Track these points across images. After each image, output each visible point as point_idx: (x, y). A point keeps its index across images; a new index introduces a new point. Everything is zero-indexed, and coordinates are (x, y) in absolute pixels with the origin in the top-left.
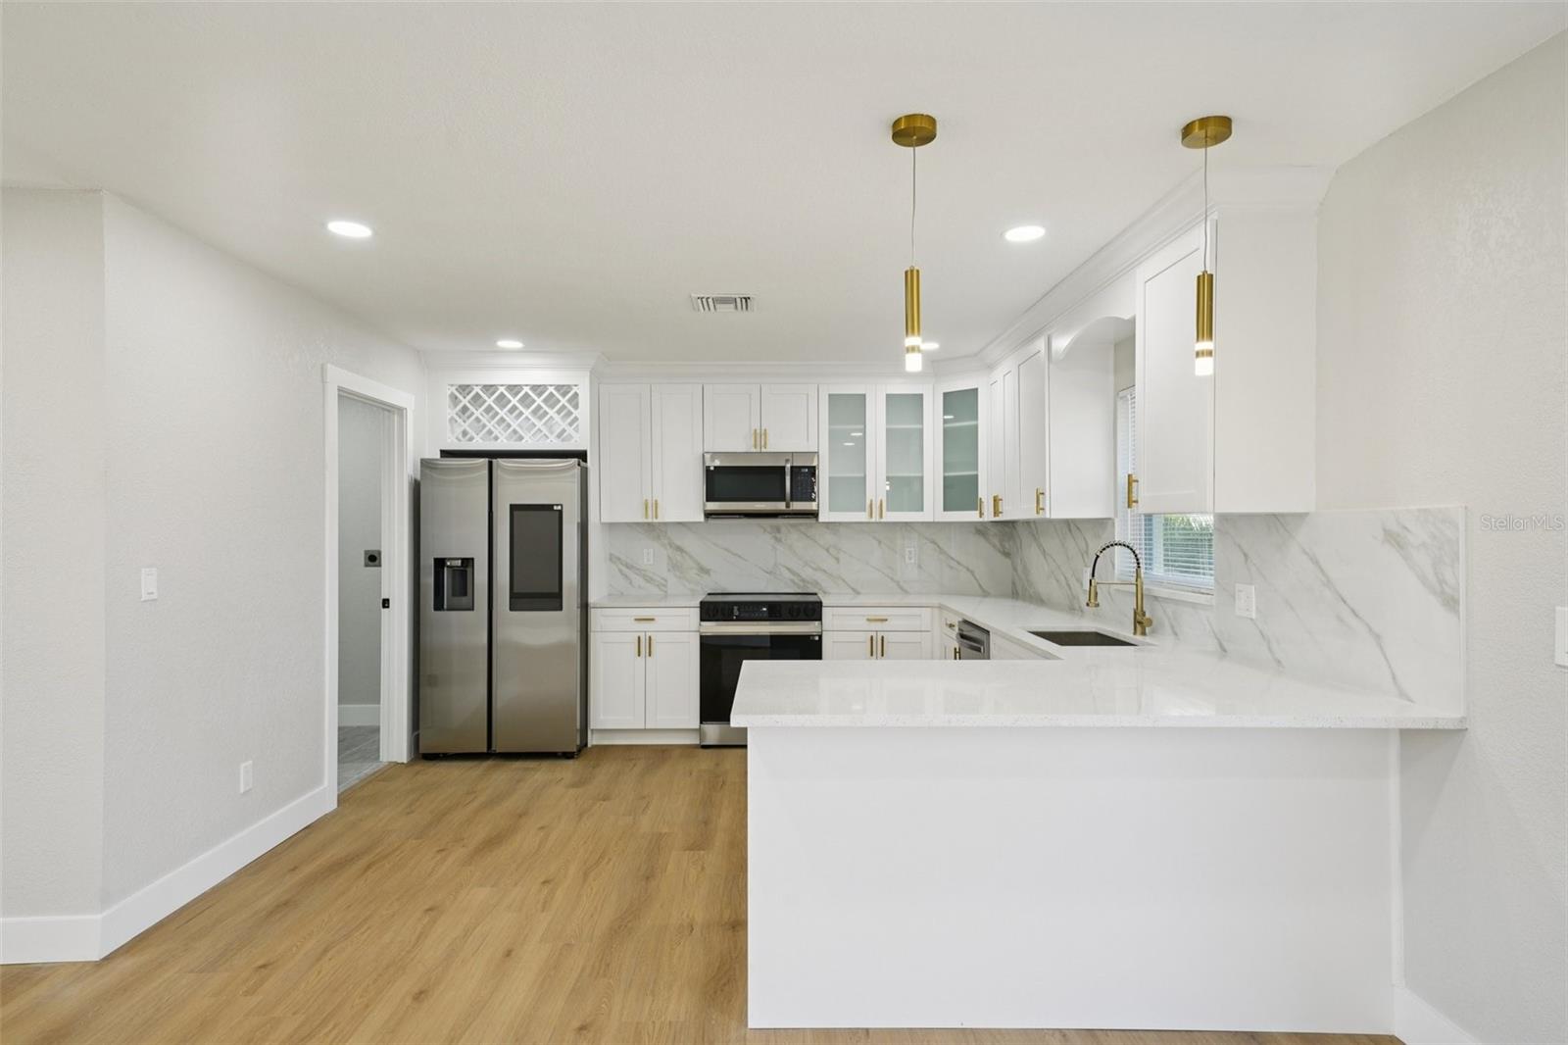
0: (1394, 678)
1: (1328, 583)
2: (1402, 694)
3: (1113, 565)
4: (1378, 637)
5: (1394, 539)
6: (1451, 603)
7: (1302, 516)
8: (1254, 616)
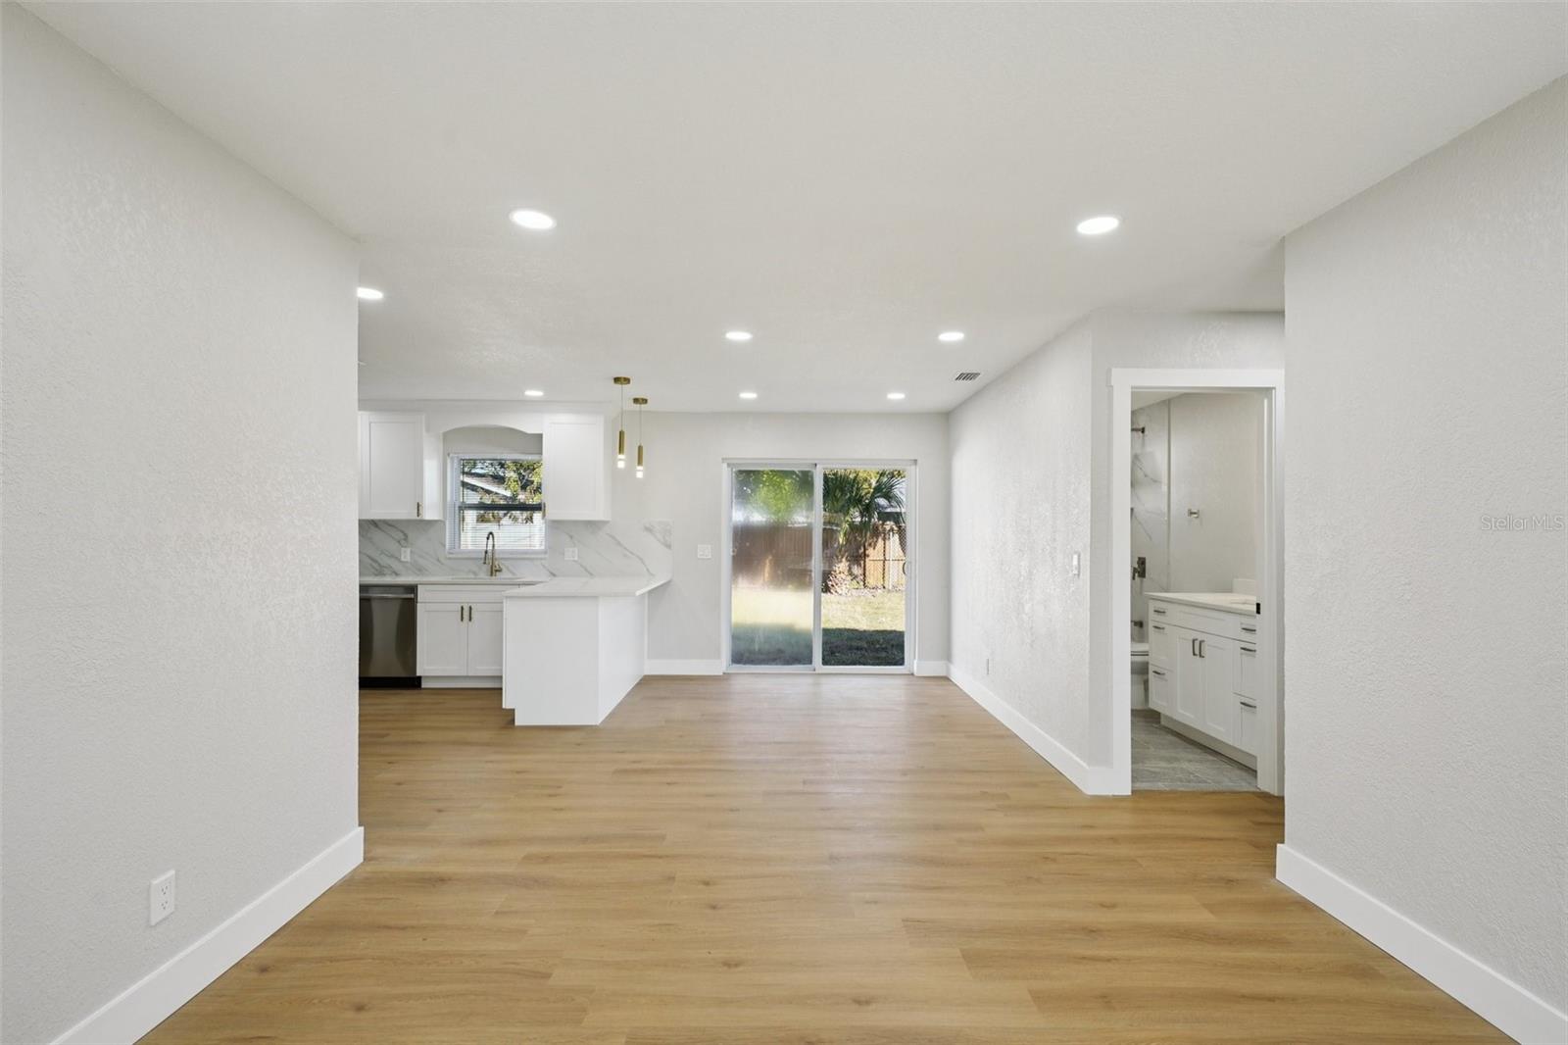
0: (648, 570)
1: (619, 544)
2: (652, 575)
3: (444, 546)
4: (641, 559)
5: (649, 530)
6: (669, 546)
7: (604, 523)
8: (576, 559)
